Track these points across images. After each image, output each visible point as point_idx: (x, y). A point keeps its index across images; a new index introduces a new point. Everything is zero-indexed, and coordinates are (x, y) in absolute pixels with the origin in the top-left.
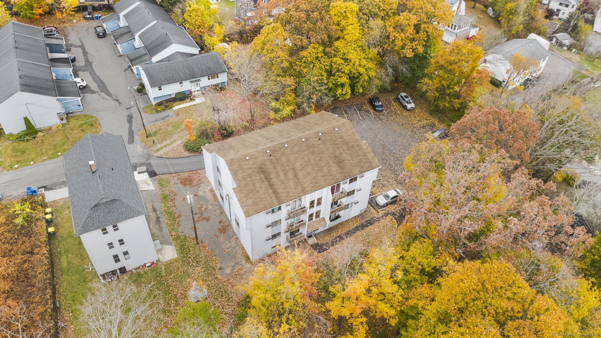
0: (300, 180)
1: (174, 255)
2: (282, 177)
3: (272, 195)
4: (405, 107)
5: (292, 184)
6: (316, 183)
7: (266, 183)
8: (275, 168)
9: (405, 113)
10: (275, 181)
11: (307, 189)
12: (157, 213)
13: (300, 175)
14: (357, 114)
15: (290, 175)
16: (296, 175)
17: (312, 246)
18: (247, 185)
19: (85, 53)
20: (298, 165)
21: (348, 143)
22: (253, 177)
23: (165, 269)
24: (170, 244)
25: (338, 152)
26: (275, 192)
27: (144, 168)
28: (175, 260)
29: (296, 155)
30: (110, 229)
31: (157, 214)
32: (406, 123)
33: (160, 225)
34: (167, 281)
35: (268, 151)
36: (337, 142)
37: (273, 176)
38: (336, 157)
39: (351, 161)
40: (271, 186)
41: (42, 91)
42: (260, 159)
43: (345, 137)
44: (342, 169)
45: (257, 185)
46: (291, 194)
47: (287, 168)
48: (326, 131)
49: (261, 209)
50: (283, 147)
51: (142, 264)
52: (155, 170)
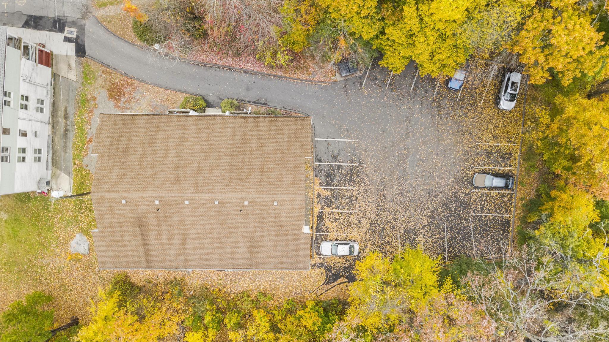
0: (187, 251)
1: (68, 191)
2: (164, 239)
3: (142, 255)
4: (497, 100)
6: (206, 260)
7: (139, 240)
8: (159, 225)
10: (152, 240)
13: (190, 245)
14: (413, 79)
15: (176, 241)
16: (184, 243)
18: (112, 234)
20: (192, 232)
21: (281, 227)
22: (125, 228)
23: (54, 204)
24: (69, 174)
25: (259, 234)
26: (147, 254)
27: (73, 33)
28: (68, 199)
29: (194, 219)
31: (67, 124)
32: (471, 133)
33: (66, 142)
34: (54, 219)
35: (157, 202)
36: (266, 221)
37: (152, 234)
38: (252, 239)
40: (145, 245)
42: (143, 208)
43: (283, 219)
44: (252, 256)
45: (127, 237)
46: (167, 262)
47: (176, 231)
48: (258, 201)
49: (122, 265)
50: (182, 203)
52: (86, 44)
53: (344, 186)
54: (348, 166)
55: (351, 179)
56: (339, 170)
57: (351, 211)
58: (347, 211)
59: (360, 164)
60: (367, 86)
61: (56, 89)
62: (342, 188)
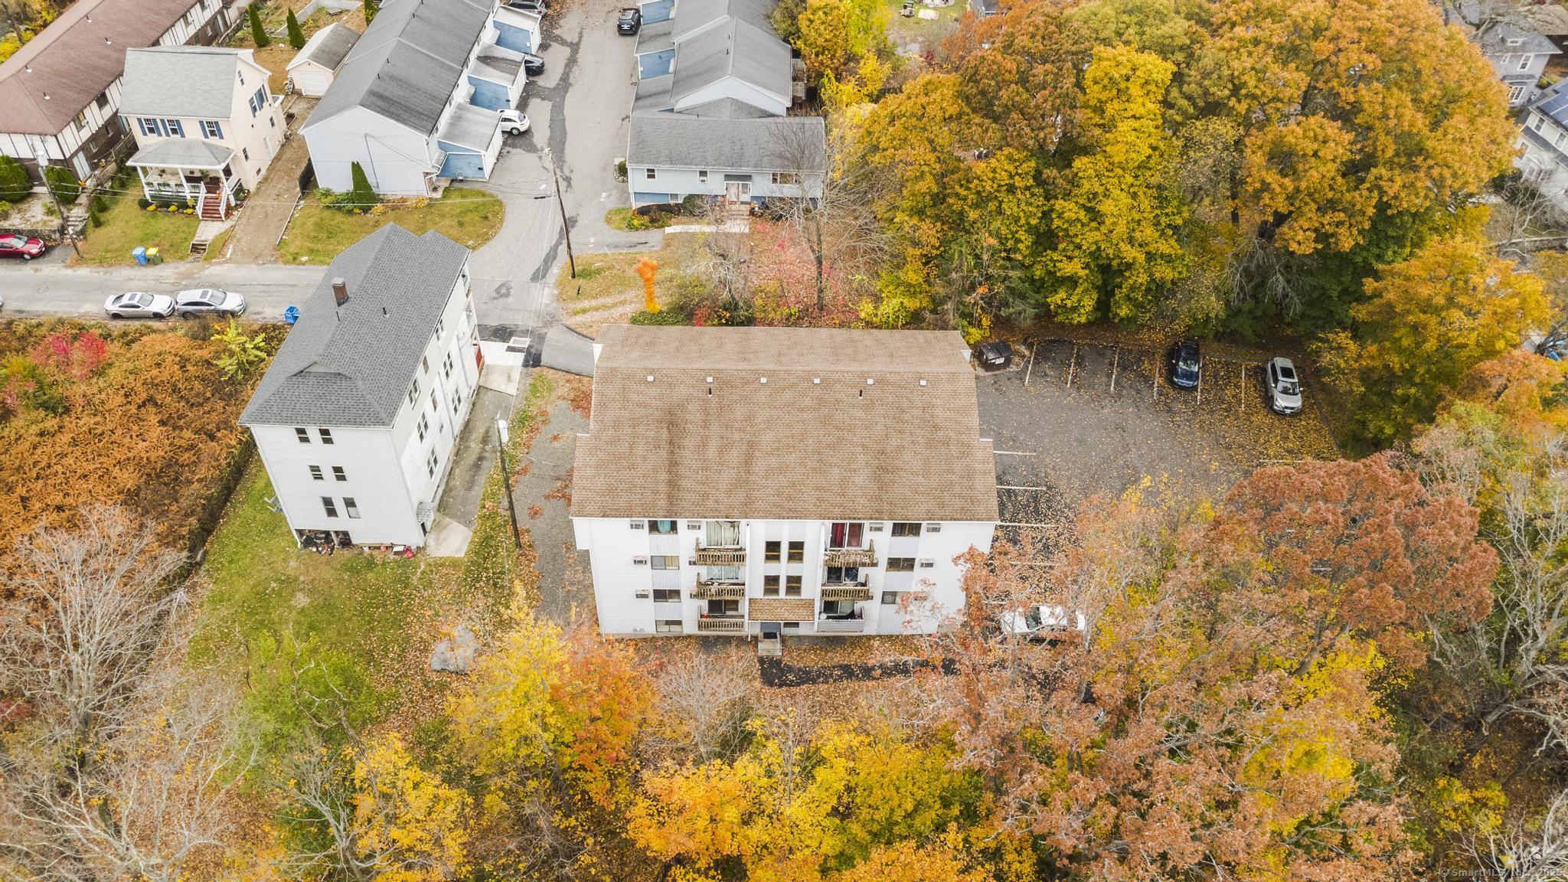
0: (753, 478)
1: (459, 550)
2: (712, 453)
3: (662, 487)
4: (1269, 400)
5: (725, 479)
6: (790, 499)
7: (664, 453)
8: (706, 424)
9: (1260, 419)
10: (688, 455)
11: (760, 505)
12: (487, 448)
13: (760, 465)
14: (1109, 376)
15: (734, 457)
16: (748, 461)
17: (761, 660)
18: (615, 441)
19: (572, 62)
20: (767, 439)
22: (641, 429)
23: (423, 573)
24: (468, 523)
25: (894, 442)
26: (673, 484)
27: (525, 342)
28: (454, 564)
29: (774, 412)
30: (313, 433)
31: (484, 450)
32: (1242, 446)
33: (474, 476)
34: (413, 599)
35: (710, 379)
36: (907, 417)
37: (690, 442)
38: (882, 452)
39: (920, 479)
40: (673, 464)
41: (406, 116)
42: (682, 391)
43: (938, 412)
44: (880, 488)
45: (640, 449)
46: (711, 503)
47: (737, 436)
48: (892, 378)
49: (617, 510)
50: (753, 382)
51: (388, 542)
52: (543, 353)
53: (1027, 522)
54: (1026, 491)
55: (1037, 511)
56: (1010, 497)
57: (1050, 564)
58: (1042, 564)
59: (1049, 488)
60: (1033, 383)
61: (478, 405)
62: (1023, 524)
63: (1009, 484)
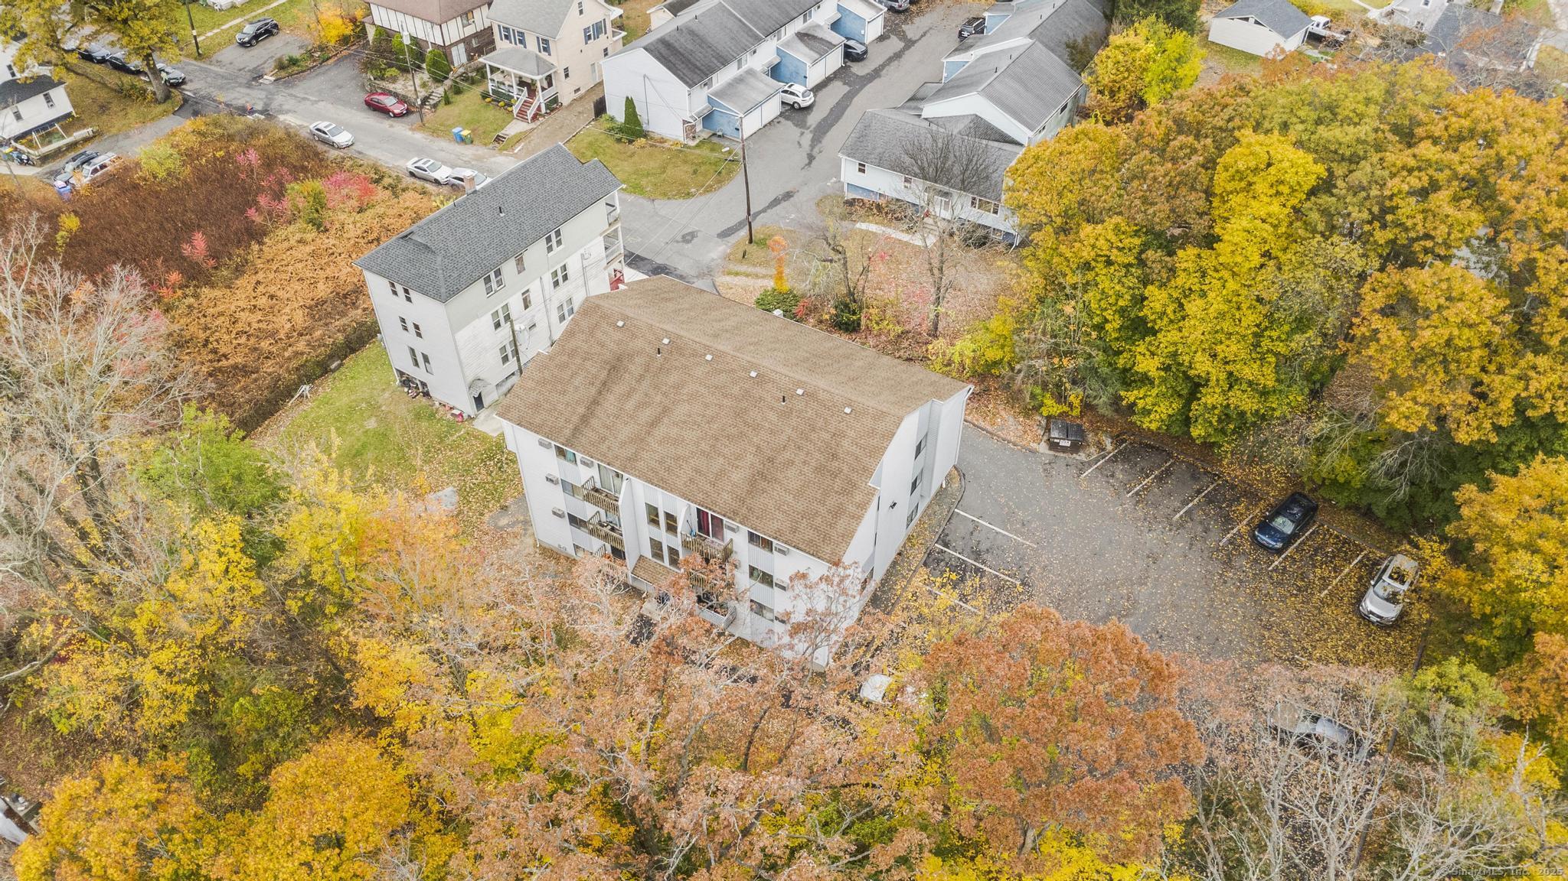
0: (650, 439)
2: (630, 405)
3: (575, 419)
4: (1360, 597)
5: (625, 432)
6: (668, 470)
7: (593, 391)
8: (640, 379)
9: (1335, 613)
10: (610, 402)
11: (640, 465)
13: (660, 431)
14: (1185, 503)
15: (646, 415)
16: (654, 423)
18: (563, 366)
19: (898, 56)
20: (681, 410)
22: (588, 364)
23: (459, 437)
25: (787, 455)
26: (585, 419)
29: (702, 390)
30: (399, 289)
32: (1286, 633)
35: (666, 341)
36: (813, 436)
37: (619, 389)
38: (771, 460)
39: (790, 498)
40: (595, 402)
42: (639, 344)
43: (846, 443)
44: (749, 492)
45: (578, 381)
46: (604, 447)
47: (658, 398)
48: (822, 395)
49: (530, 424)
50: (700, 356)
51: (452, 404)
54: (997, 576)
59: (1024, 584)
60: (1089, 479)
63: (983, 563)
